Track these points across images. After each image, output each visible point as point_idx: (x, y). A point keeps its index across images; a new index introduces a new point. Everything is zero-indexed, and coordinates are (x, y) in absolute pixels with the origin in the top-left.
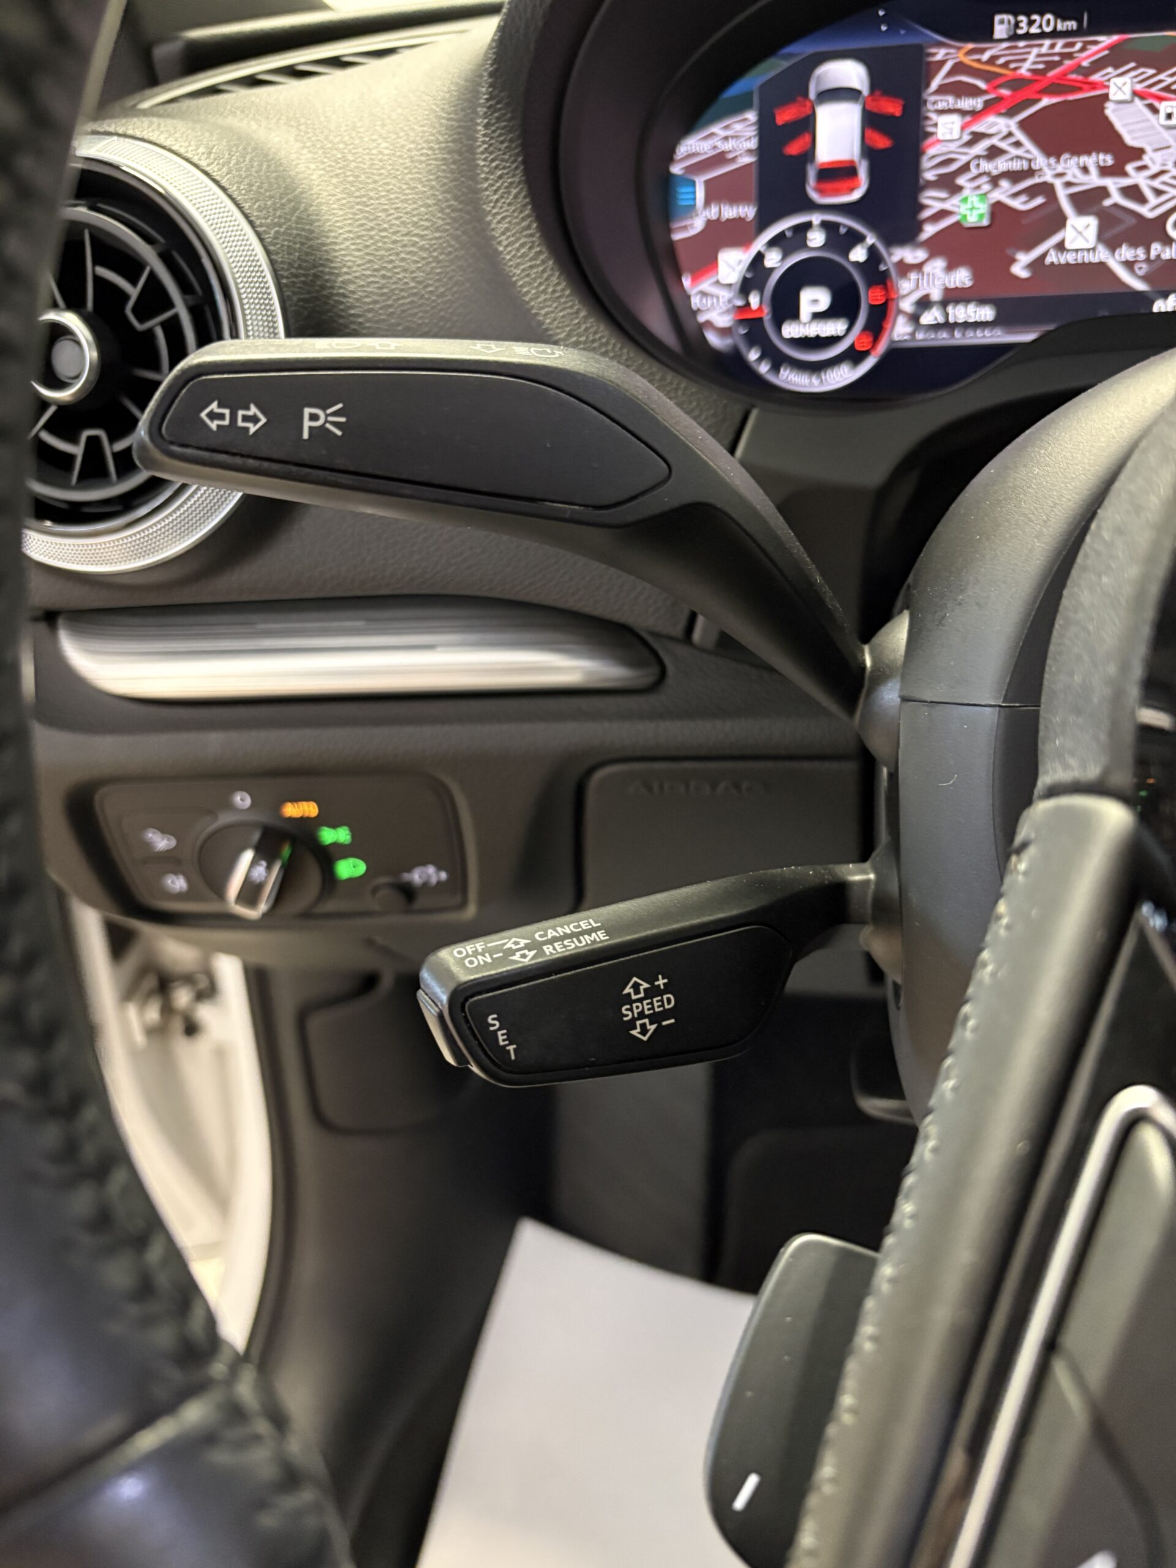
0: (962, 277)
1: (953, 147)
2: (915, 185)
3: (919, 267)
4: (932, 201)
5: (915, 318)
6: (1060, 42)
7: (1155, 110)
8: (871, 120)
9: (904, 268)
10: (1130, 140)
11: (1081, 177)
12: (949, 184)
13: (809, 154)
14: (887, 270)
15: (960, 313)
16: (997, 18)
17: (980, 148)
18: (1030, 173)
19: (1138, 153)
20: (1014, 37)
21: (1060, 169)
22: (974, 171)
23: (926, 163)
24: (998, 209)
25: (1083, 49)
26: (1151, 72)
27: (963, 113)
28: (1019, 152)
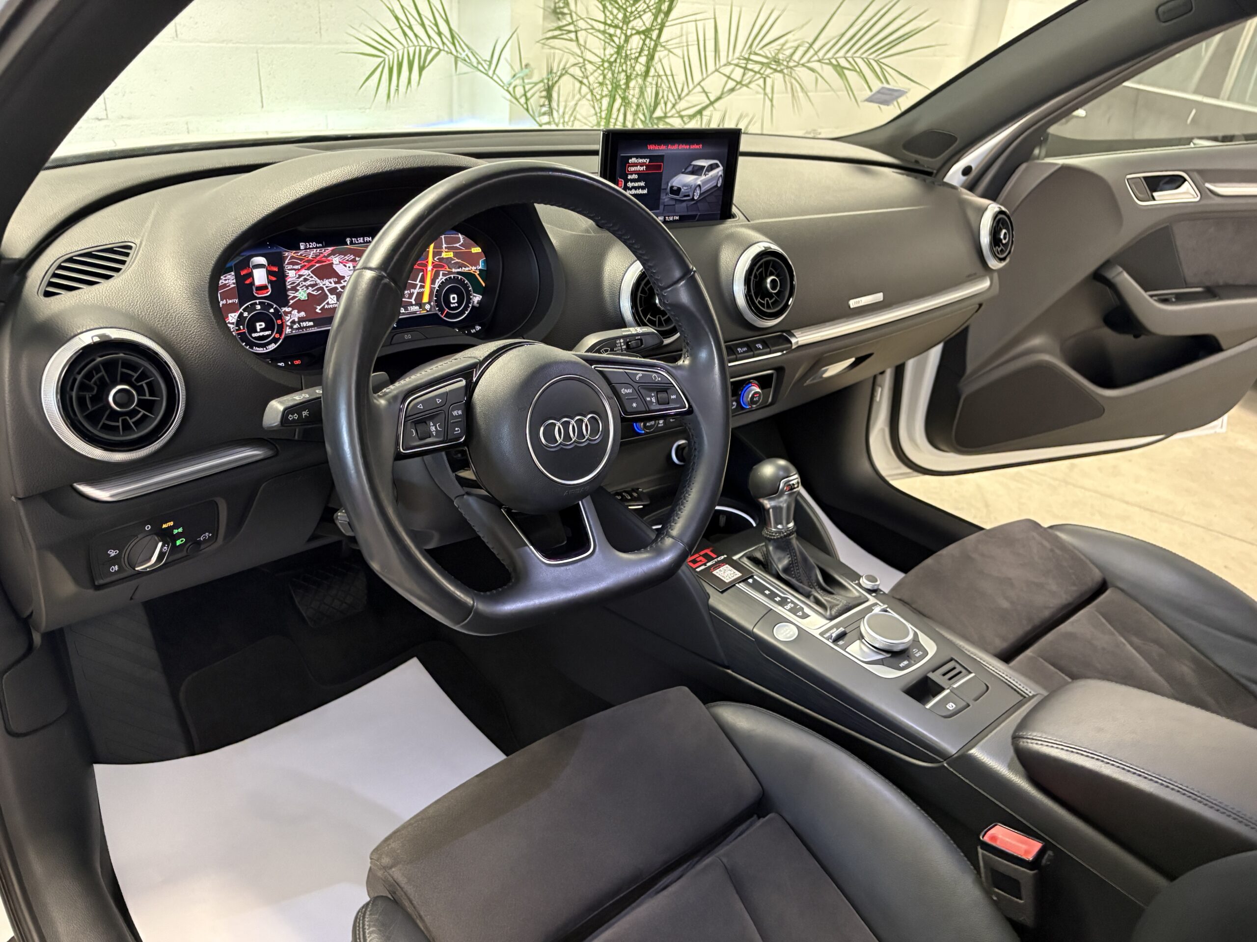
0: (303, 314)
1: (294, 279)
2: (285, 290)
3: (290, 313)
4: (291, 294)
5: (291, 327)
6: (318, 250)
7: (345, 266)
8: (269, 273)
9: (286, 313)
10: (341, 274)
11: (330, 285)
12: (295, 289)
13: (253, 283)
14: (281, 314)
15: (304, 324)
16: (301, 244)
17: (302, 279)
18: (316, 284)
19: (343, 277)
20: (306, 249)
21: (324, 283)
22: (301, 285)
23: (287, 284)
24: (309, 294)
25: (325, 251)
26: (343, 256)
27: (295, 270)
28: (313, 279)
